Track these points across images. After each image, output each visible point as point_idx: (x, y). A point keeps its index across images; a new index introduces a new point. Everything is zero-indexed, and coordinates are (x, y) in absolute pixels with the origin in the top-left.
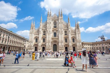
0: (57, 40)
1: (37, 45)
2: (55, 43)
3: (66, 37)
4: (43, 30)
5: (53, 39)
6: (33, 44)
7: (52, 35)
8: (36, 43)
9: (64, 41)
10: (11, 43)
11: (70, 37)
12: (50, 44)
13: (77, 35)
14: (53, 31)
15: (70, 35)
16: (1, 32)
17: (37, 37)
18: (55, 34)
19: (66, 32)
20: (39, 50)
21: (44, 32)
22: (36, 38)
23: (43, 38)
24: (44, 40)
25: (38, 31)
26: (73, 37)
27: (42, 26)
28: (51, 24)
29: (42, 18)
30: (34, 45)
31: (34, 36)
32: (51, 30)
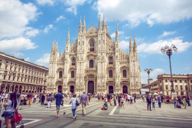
0: (94, 74)
1: (61, 82)
2: (91, 79)
3: (111, 68)
4: (72, 57)
5: (87, 71)
6: (54, 81)
7: (86, 64)
8: (60, 80)
9: (107, 75)
11: (118, 67)
12: (83, 81)
14: (88, 57)
15: (117, 63)
16: (7, 62)
17: (60, 69)
18: (92, 63)
19: (111, 58)
20: (65, 90)
21: (74, 60)
22: (60, 70)
23: (72, 70)
24: (73, 74)
25: (63, 59)
28: (85, 44)
30: (56, 83)
31: (56, 67)
32: (85, 56)
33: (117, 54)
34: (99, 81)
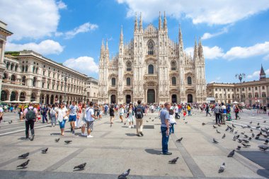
0: (155, 81)
1: (115, 91)
2: (151, 87)
3: (174, 74)
4: (126, 61)
5: (146, 78)
6: (106, 90)
7: (145, 69)
8: (113, 88)
9: (169, 83)
10: (51, 86)
11: (183, 73)
12: (141, 89)
13: (197, 70)
14: (146, 61)
15: (181, 69)
17: (113, 75)
18: (151, 69)
19: (173, 63)
20: (120, 101)
21: (129, 64)
22: (113, 77)
23: (127, 77)
24: (129, 81)
25: (116, 63)
26: (189, 73)
27: (123, 51)
28: (143, 46)
29: (122, 35)
30: (109, 92)
31: (108, 73)
32: (143, 60)
33: (181, 58)
34: (161, 89)
